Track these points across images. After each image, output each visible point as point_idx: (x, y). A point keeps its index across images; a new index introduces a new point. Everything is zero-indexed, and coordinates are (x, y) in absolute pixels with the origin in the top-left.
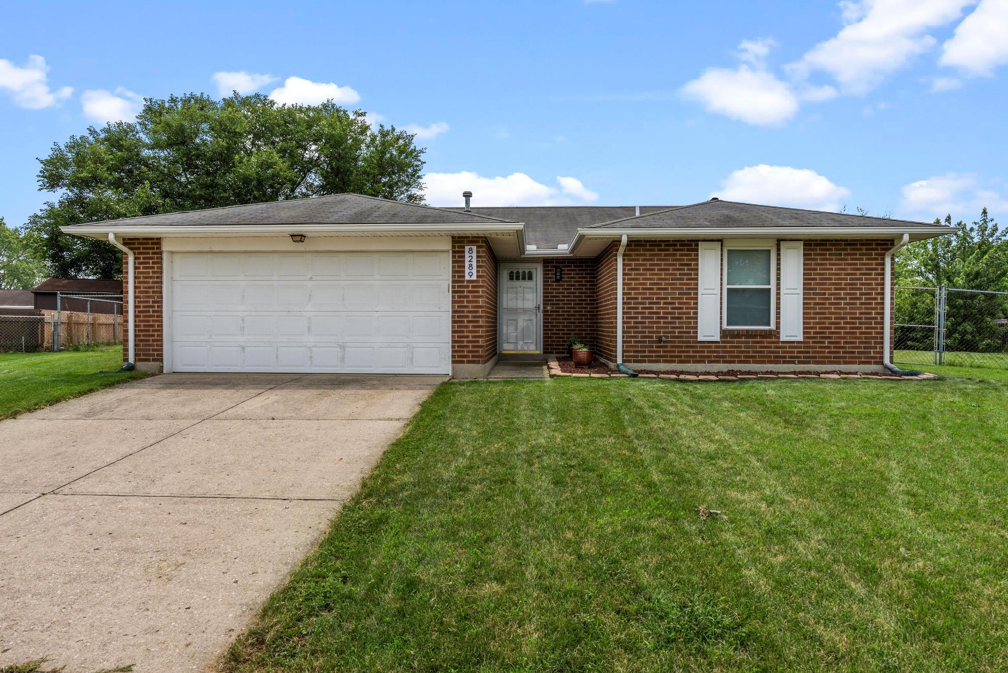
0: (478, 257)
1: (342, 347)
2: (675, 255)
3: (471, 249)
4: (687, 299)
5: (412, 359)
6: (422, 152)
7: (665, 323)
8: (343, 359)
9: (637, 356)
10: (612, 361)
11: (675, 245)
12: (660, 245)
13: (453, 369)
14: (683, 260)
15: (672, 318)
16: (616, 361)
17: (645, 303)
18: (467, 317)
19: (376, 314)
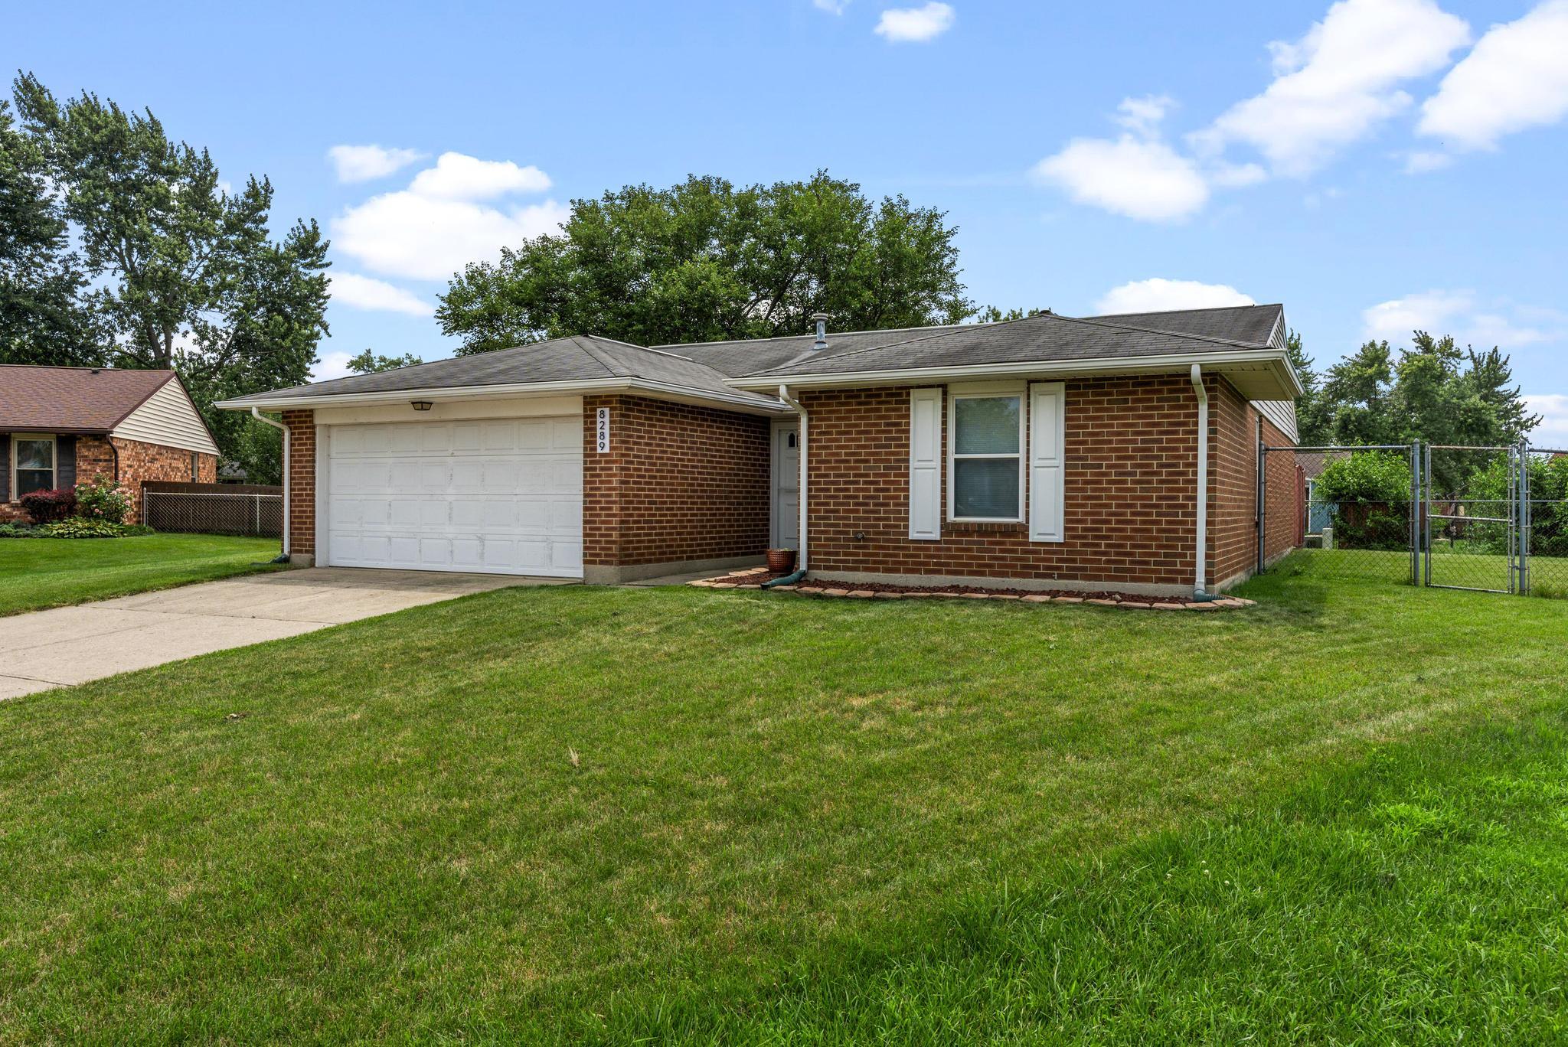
0: (611, 422)
1: (481, 539)
2: (878, 410)
3: (603, 412)
4: (896, 475)
5: (551, 559)
7: (865, 512)
8: (482, 555)
9: (829, 561)
11: (879, 396)
12: (859, 397)
13: (584, 570)
14: (890, 417)
15: (875, 505)
17: (838, 483)
18: (599, 502)
19: (515, 498)
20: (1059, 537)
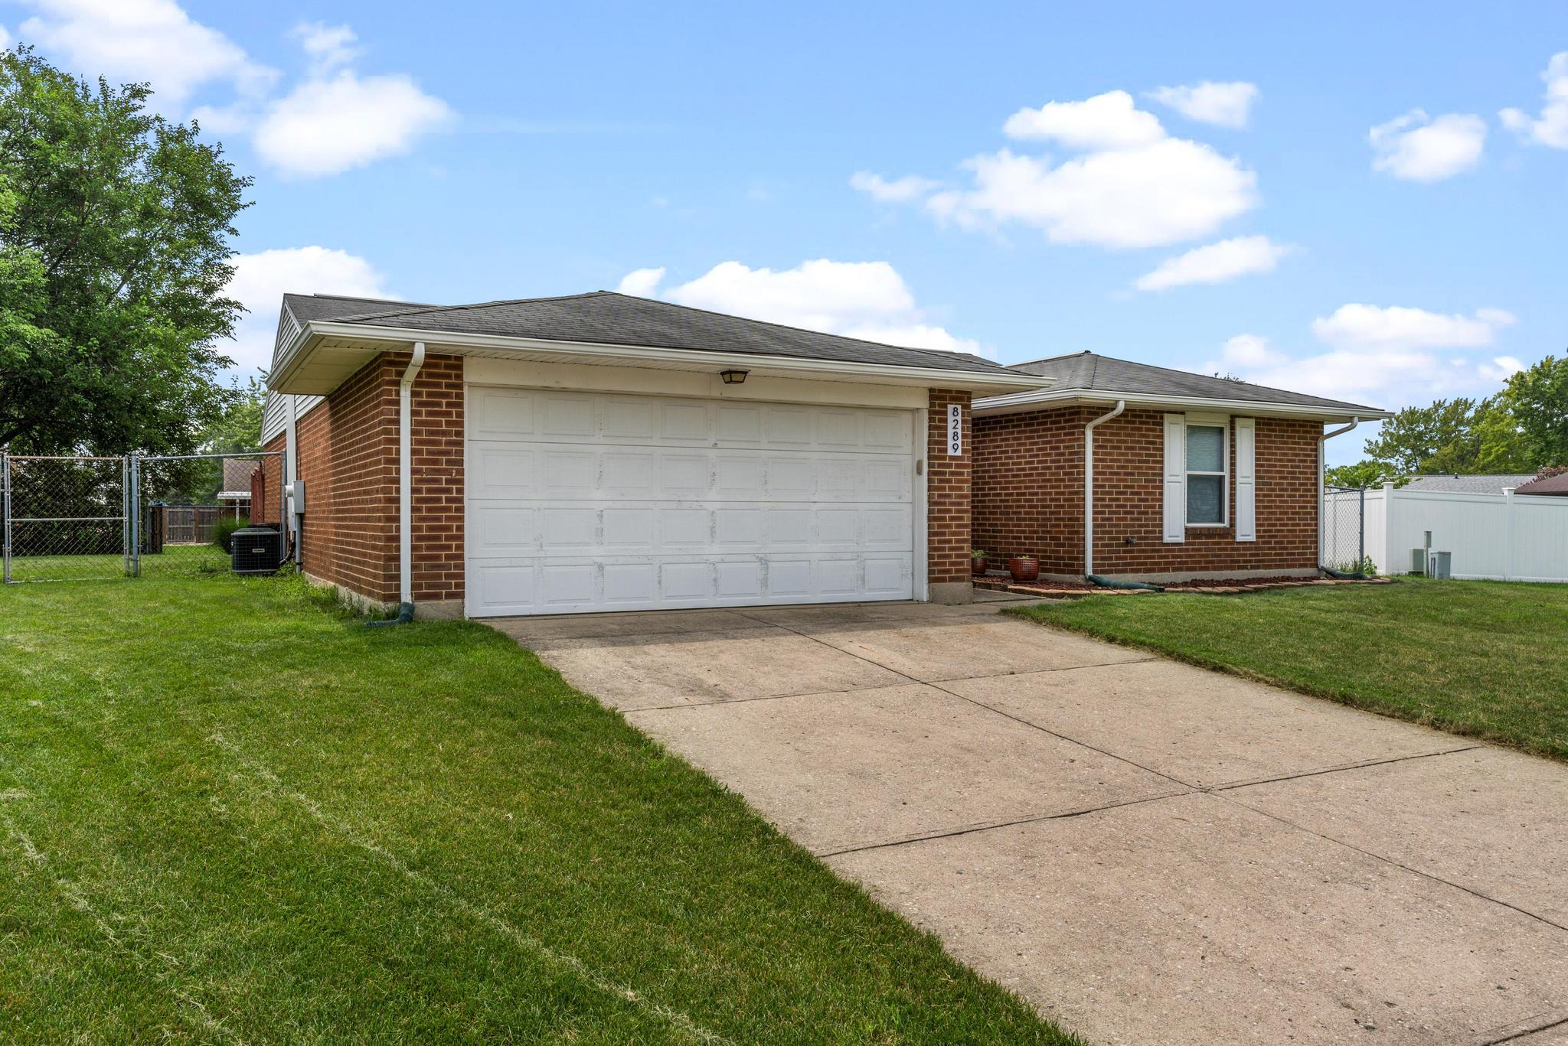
0: (963, 421)
1: (764, 562)
2: (1141, 430)
3: (955, 410)
4: (1153, 488)
5: (863, 580)
7: (1131, 519)
8: (765, 582)
9: (1104, 565)
11: (1142, 416)
12: (1127, 415)
13: (931, 591)
14: (1148, 437)
15: (1139, 513)
16: (1084, 573)
17: (1112, 493)
18: (949, 511)
19: (814, 507)
20: (1253, 538)
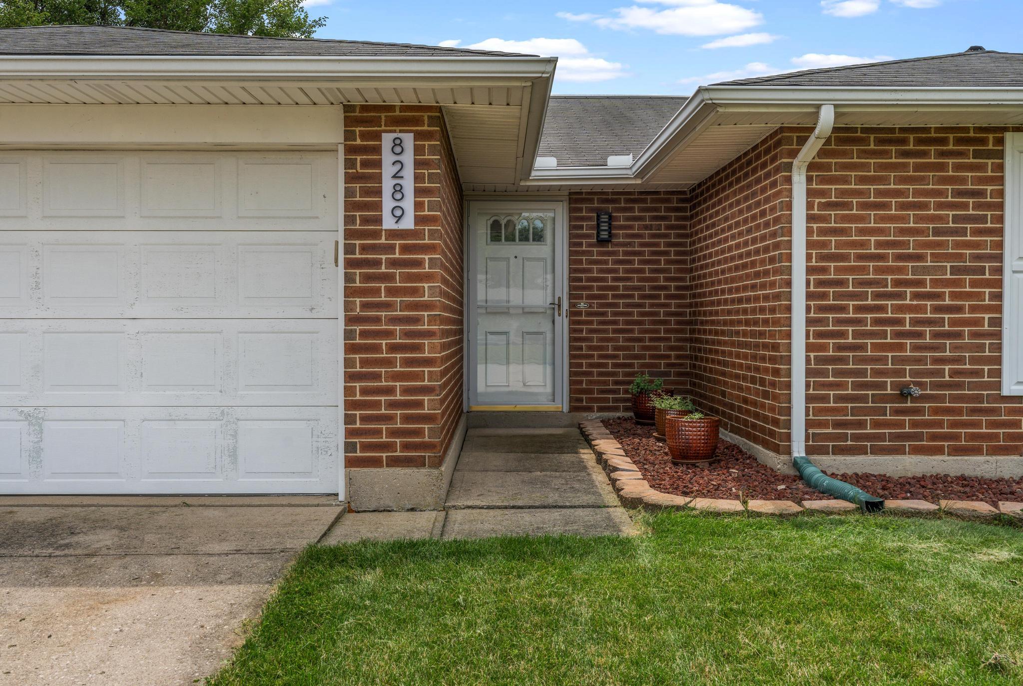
0: (418, 164)
1: (35, 419)
2: (942, 167)
3: (398, 143)
4: (973, 284)
5: (233, 455)
6: (318, 23)
7: (915, 348)
8: (36, 454)
9: (844, 437)
10: (776, 449)
11: (943, 141)
12: (904, 141)
13: (350, 481)
14: (963, 181)
15: (935, 335)
16: (788, 451)
17: (863, 296)
18: (388, 334)
